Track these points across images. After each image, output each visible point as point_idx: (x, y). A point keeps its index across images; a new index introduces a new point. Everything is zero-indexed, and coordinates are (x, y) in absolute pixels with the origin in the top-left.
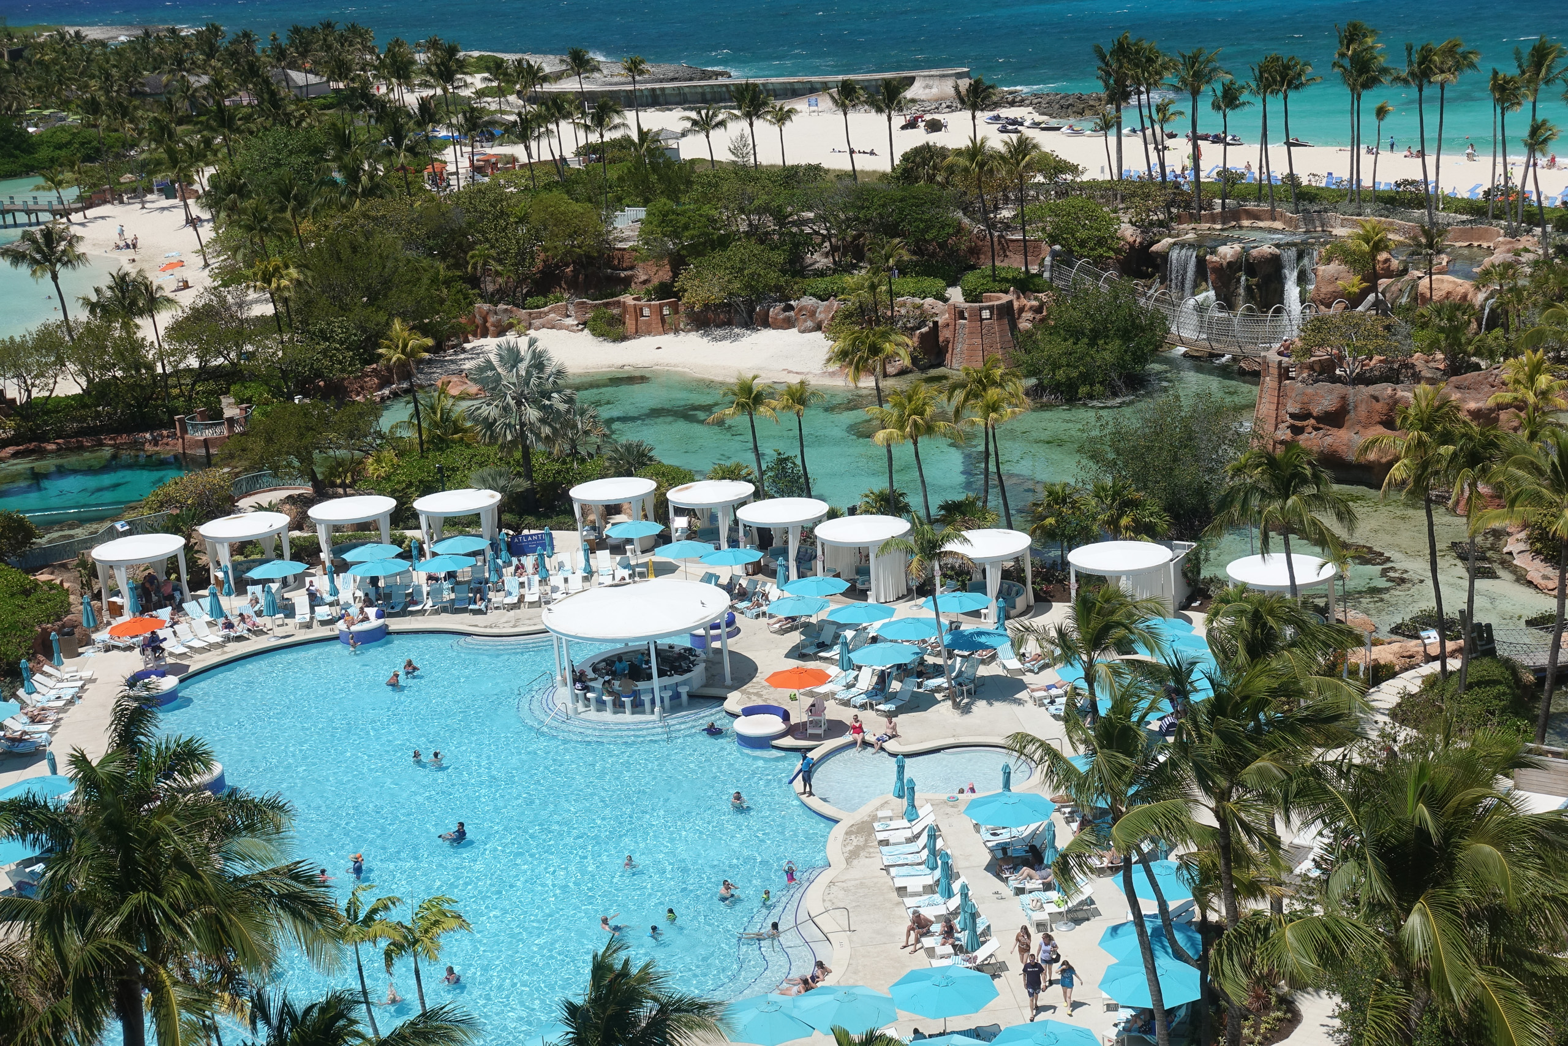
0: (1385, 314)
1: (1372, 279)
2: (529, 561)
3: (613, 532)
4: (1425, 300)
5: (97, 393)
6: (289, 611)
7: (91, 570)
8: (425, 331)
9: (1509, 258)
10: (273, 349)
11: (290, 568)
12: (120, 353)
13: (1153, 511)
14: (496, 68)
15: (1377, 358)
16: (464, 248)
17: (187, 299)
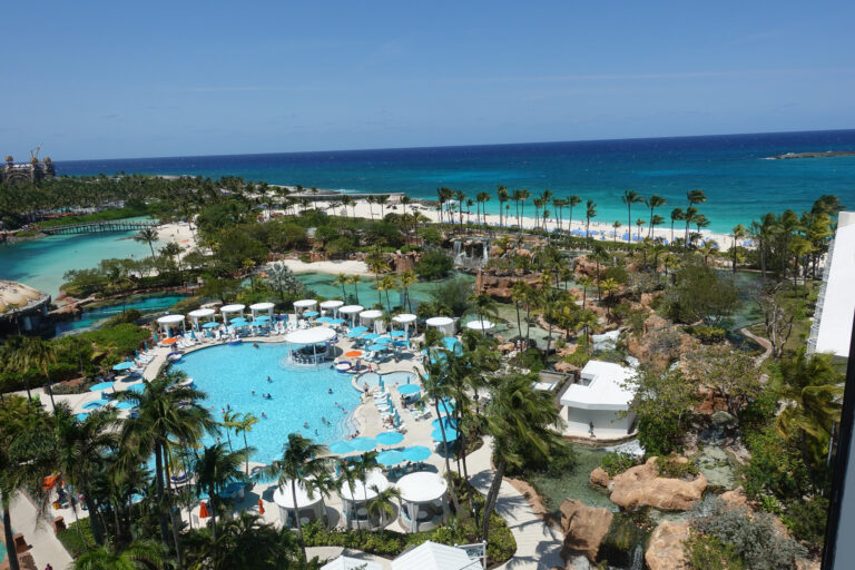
0: (508, 259)
2: (282, 322)
3: (305, 315)
4: (519, 255)
5: (162, 276)
6: (214, 336)
7: (157, 325)
8: (254, 260)
9: (539, 245)
10: (213, 264)
11: (215, 324)
12: (169, 265)
13: (451, 312)
14: (278, 190)
15: (506, 270)
16: (266, 237)
17: (188, 251)
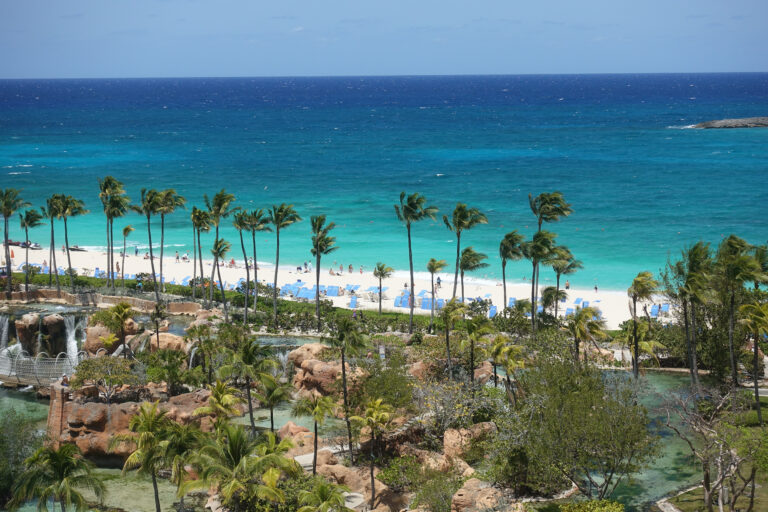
0: (130, 358)
1: (122, 335)
4: (155, 349)
9: (205, 322)
15: (125, 386)
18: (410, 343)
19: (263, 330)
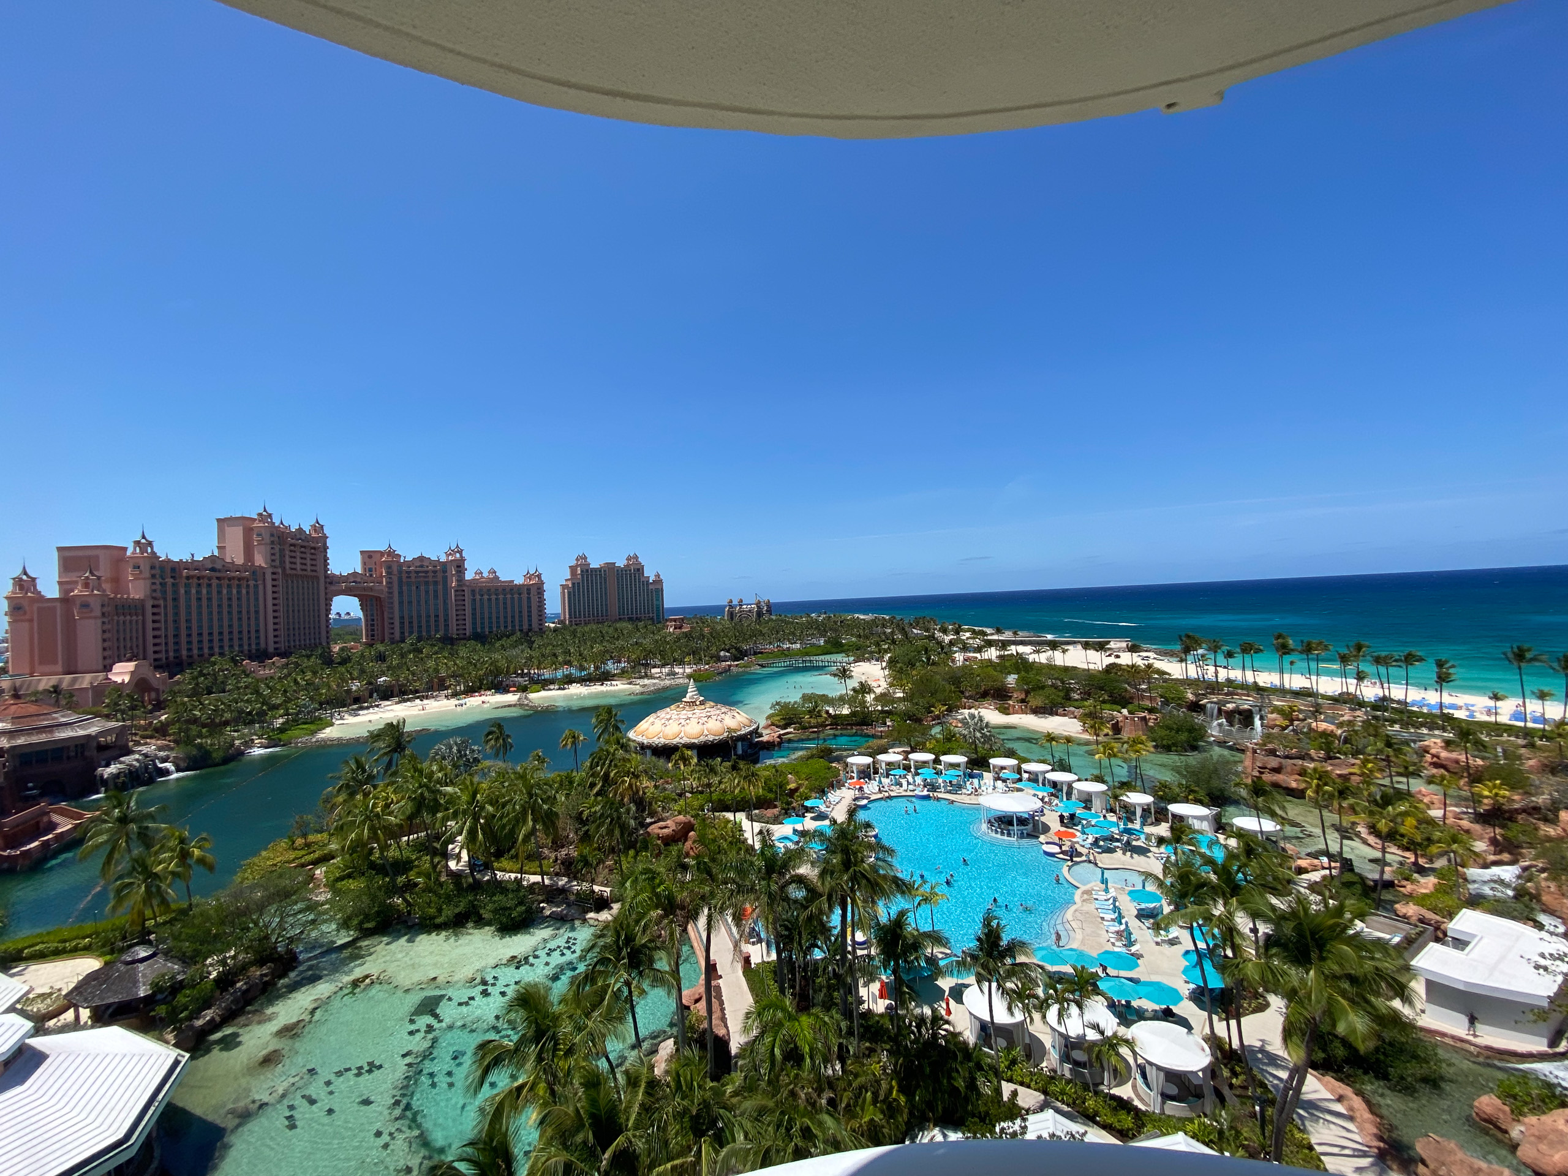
0: (1297, 734)
1: (1292, 721)
2: (975, 781)
3: (1003, 775)
4: (1315, 731)
5: (853, 714)
6: (901, 785)
7: (847, 764)
8: (947, 706)
9: (1351, 718)
10: (902, 707)
11: (902, 772)
12: (860, 704)
13: (1201, 794)
14: (974, 632)
15: (1294, 750)
16: (959, 682)
17: (878, 691)
18: (1524, 747)
19: (1397, 727)
